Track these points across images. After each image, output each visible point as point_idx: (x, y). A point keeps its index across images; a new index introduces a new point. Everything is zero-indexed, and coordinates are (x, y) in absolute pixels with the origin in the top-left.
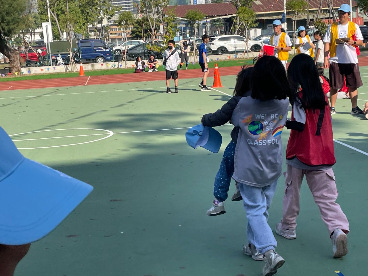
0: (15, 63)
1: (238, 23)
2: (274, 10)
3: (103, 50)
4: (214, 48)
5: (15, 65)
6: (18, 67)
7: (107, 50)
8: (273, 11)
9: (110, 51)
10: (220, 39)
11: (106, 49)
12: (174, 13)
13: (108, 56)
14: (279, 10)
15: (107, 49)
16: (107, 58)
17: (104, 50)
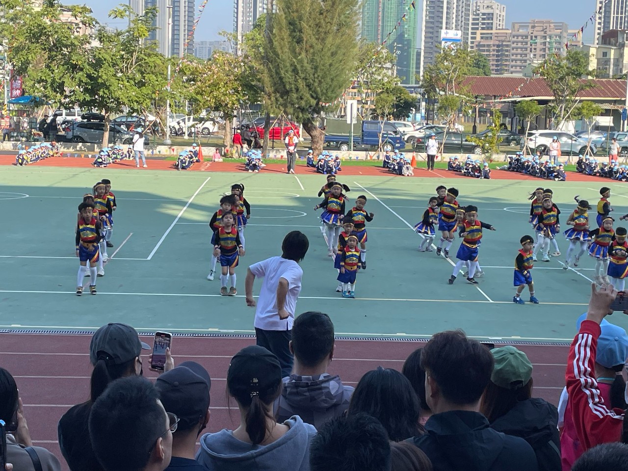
0: (318, 144)
1: (562, 116)
2: (594, 95)
3: (392, 135)
4: (532, 145)
5: (317, 146)
6: (321, 149)
7: (398, 136)
8: (593, 97)
9: (401, 137)
10: (541, 135)
11: (396, 134)
12: (469, 92)
13: (398, 143)
14: (602, 97)
15: (398, 134)
16: (397, 145)
17: (394, 135)
